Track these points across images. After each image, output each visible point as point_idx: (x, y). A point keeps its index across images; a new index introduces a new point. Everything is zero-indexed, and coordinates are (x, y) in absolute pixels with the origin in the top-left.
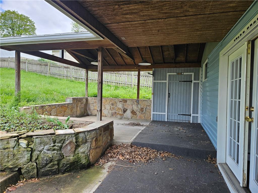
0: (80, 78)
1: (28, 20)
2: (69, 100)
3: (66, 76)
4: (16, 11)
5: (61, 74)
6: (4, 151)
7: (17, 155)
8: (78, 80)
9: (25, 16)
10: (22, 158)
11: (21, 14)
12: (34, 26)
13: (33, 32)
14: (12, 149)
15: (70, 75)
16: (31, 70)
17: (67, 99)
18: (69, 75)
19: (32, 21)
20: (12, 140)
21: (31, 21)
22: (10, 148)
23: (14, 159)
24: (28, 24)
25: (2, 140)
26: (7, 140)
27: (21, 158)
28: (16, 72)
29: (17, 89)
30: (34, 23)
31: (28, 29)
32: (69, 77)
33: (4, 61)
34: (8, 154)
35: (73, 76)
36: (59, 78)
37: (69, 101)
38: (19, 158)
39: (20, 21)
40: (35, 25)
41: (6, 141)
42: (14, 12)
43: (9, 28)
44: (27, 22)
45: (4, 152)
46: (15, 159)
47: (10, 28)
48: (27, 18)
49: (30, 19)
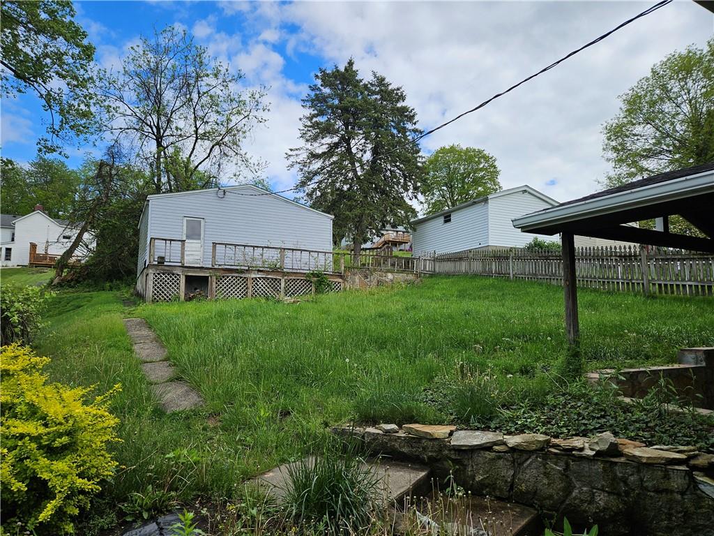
0: (678, 286)
1: (481, 157)
2: (693, 356)
3: (628, 284)
4: (456, 144)
5: (608, 278)
6: (656, 496)
7: (695, 517)
8: (672, 292)
9: (474, 150)
10: (709, 529)
11: (467, 149)
12: (495, 168)
13: (494, 181)
14: (679, 497)
15: (643, 279)
16: (522, 274)
17: (686, 353)
18: (637, 280)
19: (491, 156)
20: (677, 470)
21: (486, 158)
22: (672, 492)
23: (686, 525)
24: (481, 166)
25: (651, 467)
26: (664, 469)
27: (705, 526)
28: (568, 283)
29: (572, 327)
30: (495, 160)
31: (483, 177)
32: (638, 284)
33: (461, 259)
34: (668, 506)
35: (653, 279)
36: (604, 289)
37: (691, 360)
38: (700, 527)
39: (465, 165)
40: (496, 163)
41: (662, 471)
42: (452, 149)
43: (443, 186)
44: (480, 163)
45: (658, 499)
46: (688, 528)
47: (446, 185)
48: (480, 152)
49: (485, 152)
